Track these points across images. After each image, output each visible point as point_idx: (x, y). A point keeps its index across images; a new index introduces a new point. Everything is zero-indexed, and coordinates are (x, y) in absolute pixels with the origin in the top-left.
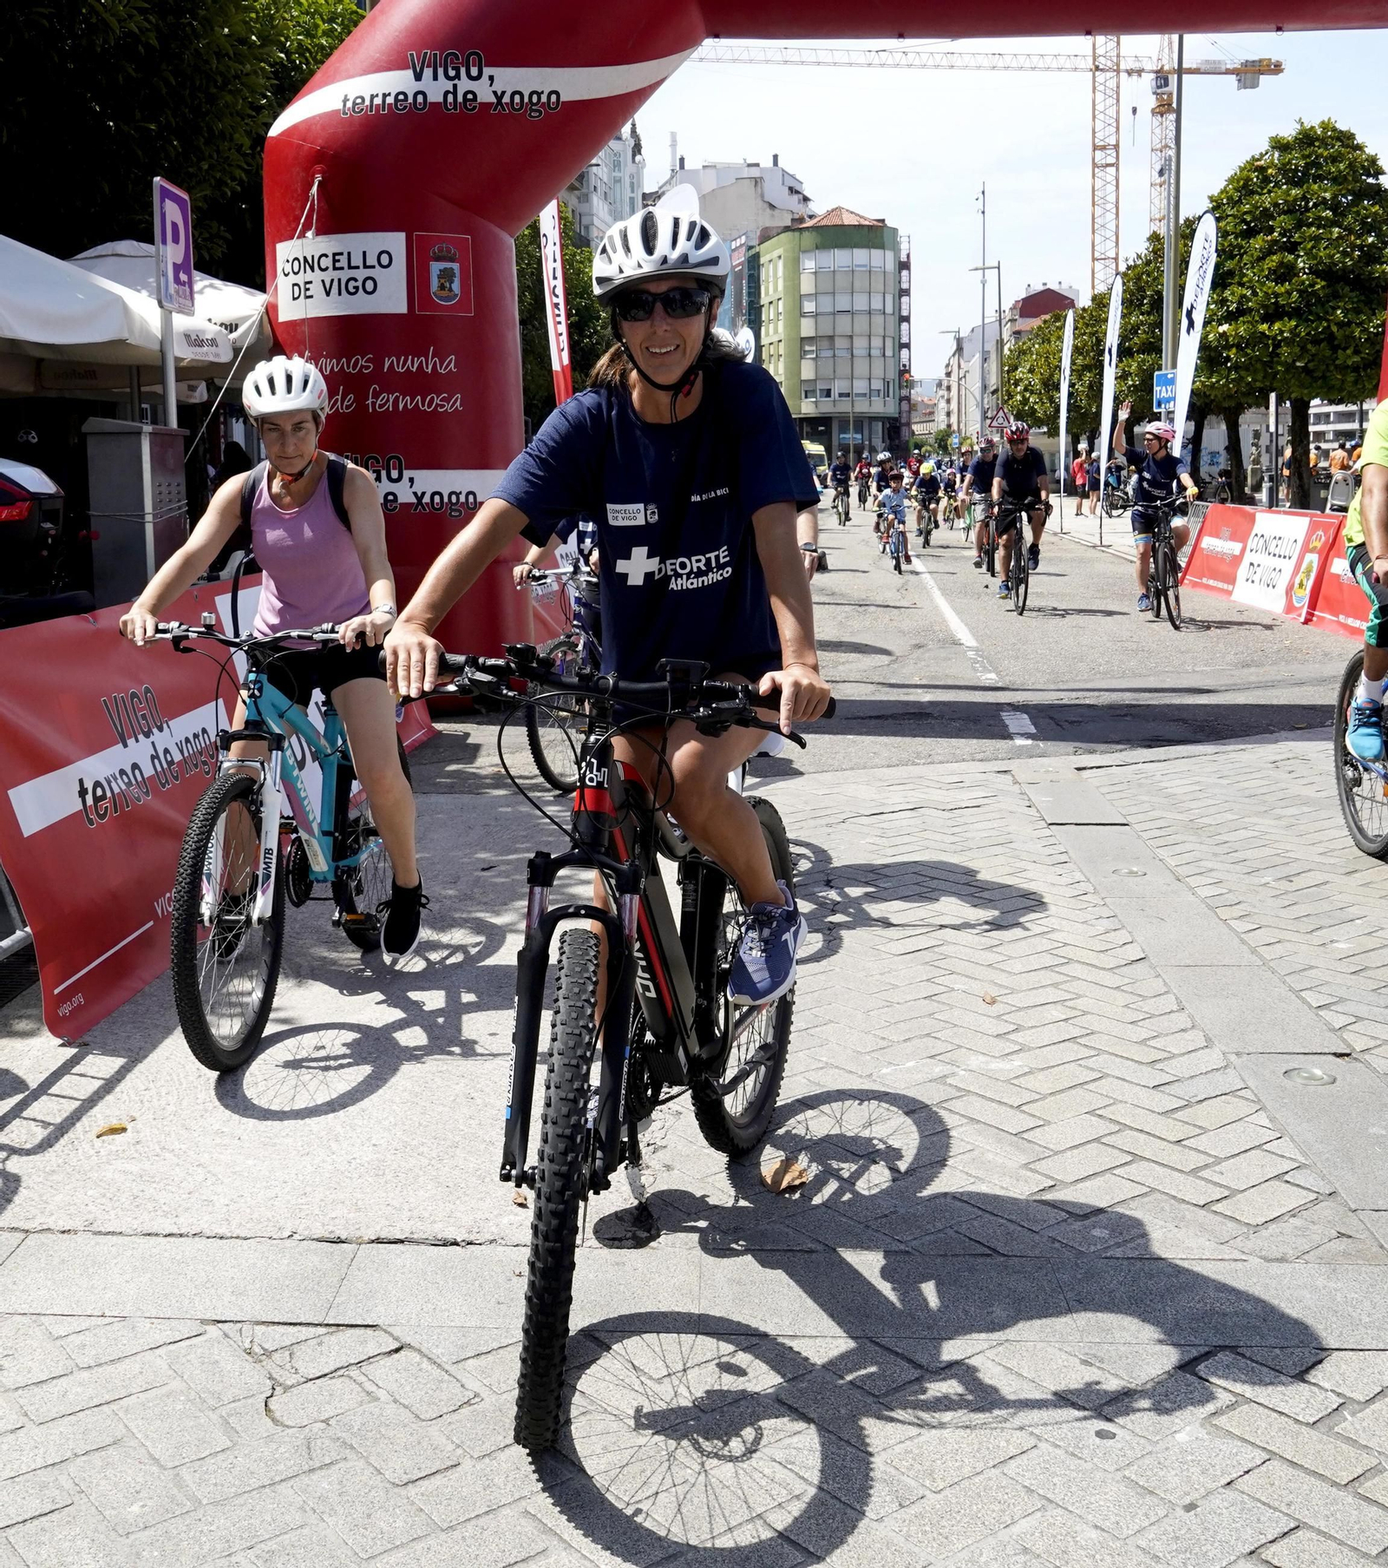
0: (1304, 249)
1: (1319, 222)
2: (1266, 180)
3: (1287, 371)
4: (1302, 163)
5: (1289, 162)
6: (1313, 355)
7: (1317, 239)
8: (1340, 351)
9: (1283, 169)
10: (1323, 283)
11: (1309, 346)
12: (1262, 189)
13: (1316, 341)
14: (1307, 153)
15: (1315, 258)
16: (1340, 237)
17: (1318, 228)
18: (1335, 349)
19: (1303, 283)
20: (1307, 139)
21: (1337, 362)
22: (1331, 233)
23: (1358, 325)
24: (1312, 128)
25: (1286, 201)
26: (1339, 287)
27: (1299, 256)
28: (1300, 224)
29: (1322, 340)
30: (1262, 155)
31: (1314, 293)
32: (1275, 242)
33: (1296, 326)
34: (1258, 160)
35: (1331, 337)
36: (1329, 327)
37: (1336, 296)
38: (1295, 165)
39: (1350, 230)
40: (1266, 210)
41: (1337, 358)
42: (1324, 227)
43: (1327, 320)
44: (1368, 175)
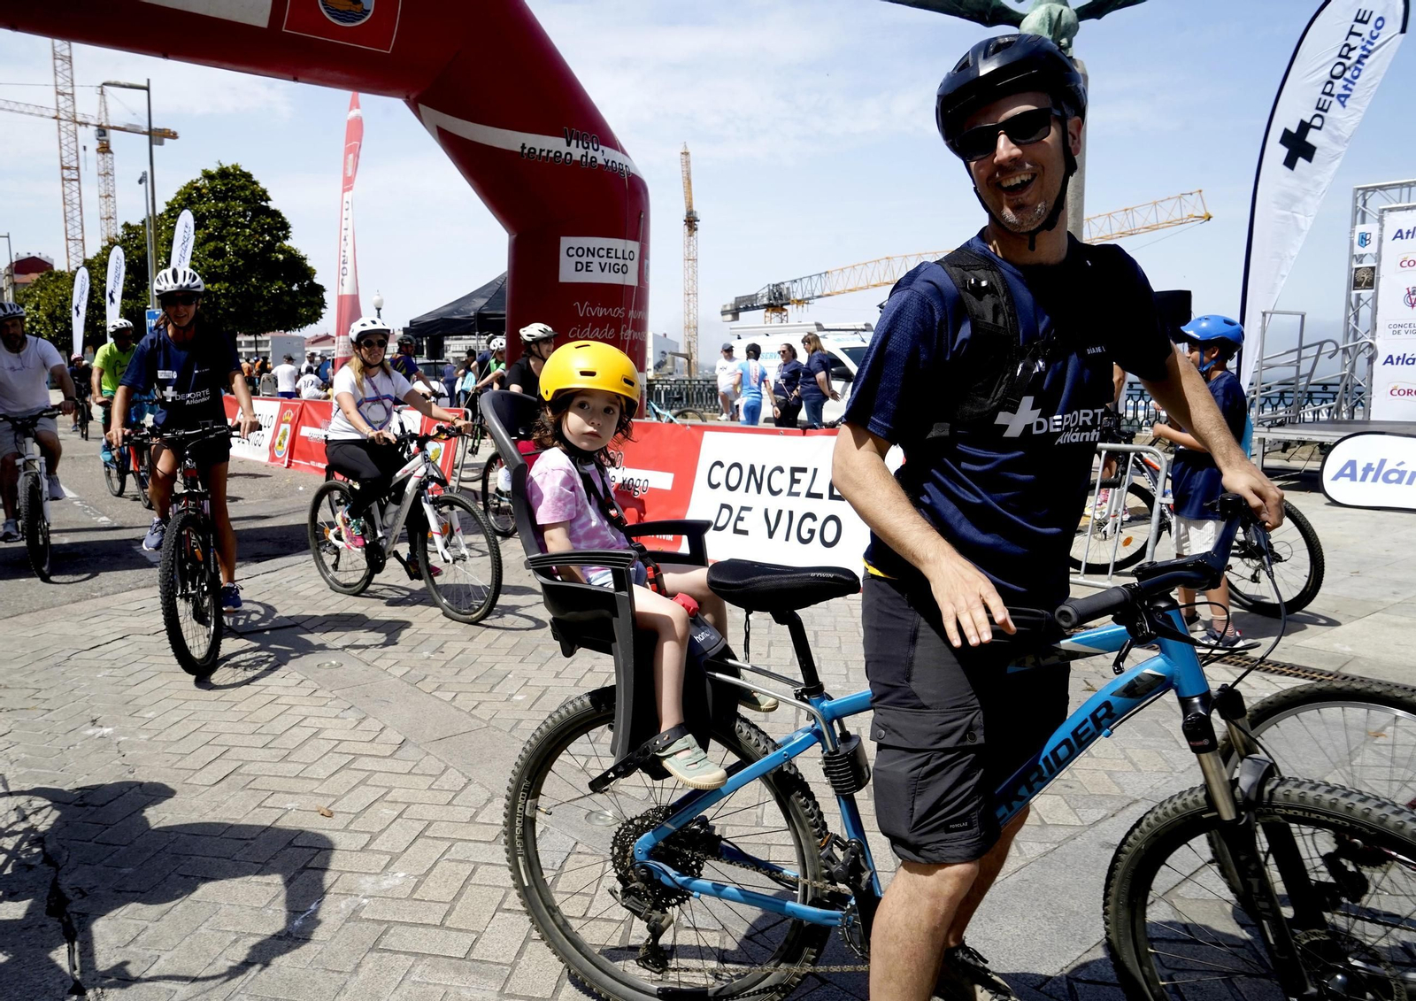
0: (229, 240)
1: (236, 224)
2: (201, 196)
4: (223, 188)
5: (216, 187)
6: (240, 305)
7: (237, 234)
8: (256, 303)
9: (213, 190)
10: (243, 261)
11: (237, 299)
12: (200, 200)
13: (241, 296)
14: (226, 182)
15: (236, 246)
16: (250, 235)
17: (237, 228)
18: (253, 301)
19: (231, 260)
20: (224, 174)
21: (256, 309)
22: (245, 232)
23: (267, 288)
24: (227, 168)
25: (216, 210)
26: (252, 264)
27: (227, 244)
28: (226, 224)
29: (245, 296)
30: (198, 180)
31: (239, 267)
32: (210, 234)
33: (229, 287)
34: (196, 183)
35: (250, 294)
36: (249, 288)
37: (251, 270)
38: (220, 188)
39: (256, 232)
40: (204, 214)
42: (240, 228)
43: (248, 284)
44: (262, 200)
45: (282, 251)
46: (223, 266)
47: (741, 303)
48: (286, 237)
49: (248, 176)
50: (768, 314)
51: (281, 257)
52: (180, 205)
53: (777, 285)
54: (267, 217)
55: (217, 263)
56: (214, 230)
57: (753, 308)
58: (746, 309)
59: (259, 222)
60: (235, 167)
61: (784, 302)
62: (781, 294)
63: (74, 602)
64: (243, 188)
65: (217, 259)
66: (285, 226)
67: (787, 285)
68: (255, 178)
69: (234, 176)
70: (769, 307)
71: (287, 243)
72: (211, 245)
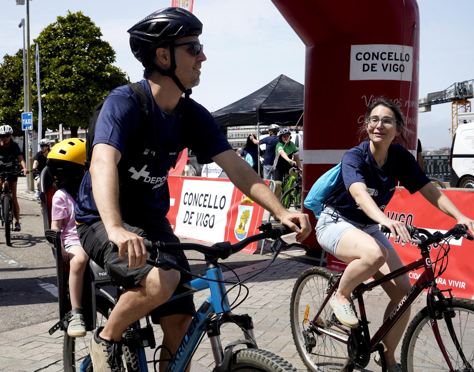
0: (75, 64)
2: (56, 35)
3: (71, 114)
4: (71, 28)
5: (66, 28)
6: (81, 108)
7: (80, 60)
8: (92, 107)
9: (64, 30)
10: (84, 78)
11: (79, 104)
12: (55, 38)
13: (82, 102)
14: (73, 24)
15: (80, 68)
16: (89, 60)
17: (80, 55)
18: (89, 106)
19: (76, 78)
20: (72, 19)
21: (91, 111)
22: (85, 58)
23: (99, 96)
24: (74, 14)
25: (66, 44)
26: (89, 80)
27: (73, 67)
28: (72, 53)
29: (84, 102)
30: (54, 24)
31: (80, 82)
33: (74, 96)
34: (53, 26)
35: (87, 101)
36: (87, 97)
37: (89, 84)
38: (69, 29)
39: (92, 57)
40: (58, 47)
41: (90, 110)
42: (82, 55)
43: (86, 94)
44: (96, 36)
45: (110, 70)
46: (70, 82)
47: (432, 98)
48: (112, 61)
49: (87, 19)
50: (455, 106)
51: (109, 74)
52: (42, 41)
53: (462, 83)
54: (100, 47)
55: (67, 80)
56: (65, 57)
57: (443, 101)
58: (437, 102)
59: (94, 50)
60: (79, 14)
61: (468, 96)
62: (465, 90)
63: (11, 329)
64: (84, 28)
65: (66, 77)
66: (111, 53)
67: (470, 83)
68: (92, 20)
69: (79, 20)
70: (455, 100)
71: (113, 64)
72: (63, 68)
